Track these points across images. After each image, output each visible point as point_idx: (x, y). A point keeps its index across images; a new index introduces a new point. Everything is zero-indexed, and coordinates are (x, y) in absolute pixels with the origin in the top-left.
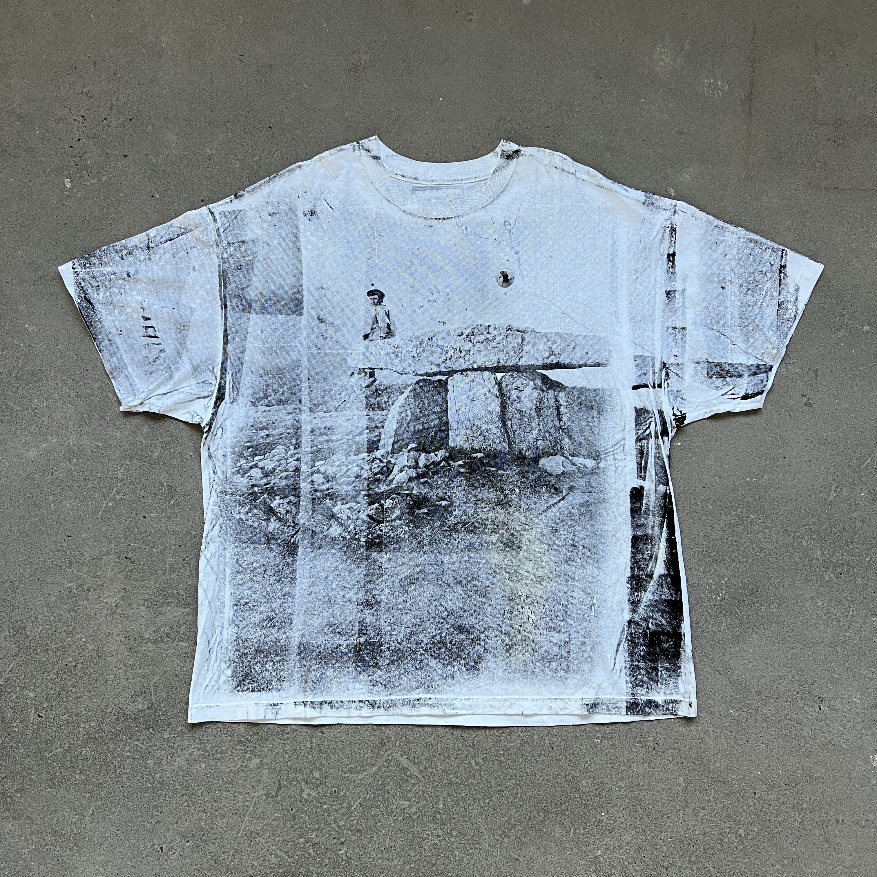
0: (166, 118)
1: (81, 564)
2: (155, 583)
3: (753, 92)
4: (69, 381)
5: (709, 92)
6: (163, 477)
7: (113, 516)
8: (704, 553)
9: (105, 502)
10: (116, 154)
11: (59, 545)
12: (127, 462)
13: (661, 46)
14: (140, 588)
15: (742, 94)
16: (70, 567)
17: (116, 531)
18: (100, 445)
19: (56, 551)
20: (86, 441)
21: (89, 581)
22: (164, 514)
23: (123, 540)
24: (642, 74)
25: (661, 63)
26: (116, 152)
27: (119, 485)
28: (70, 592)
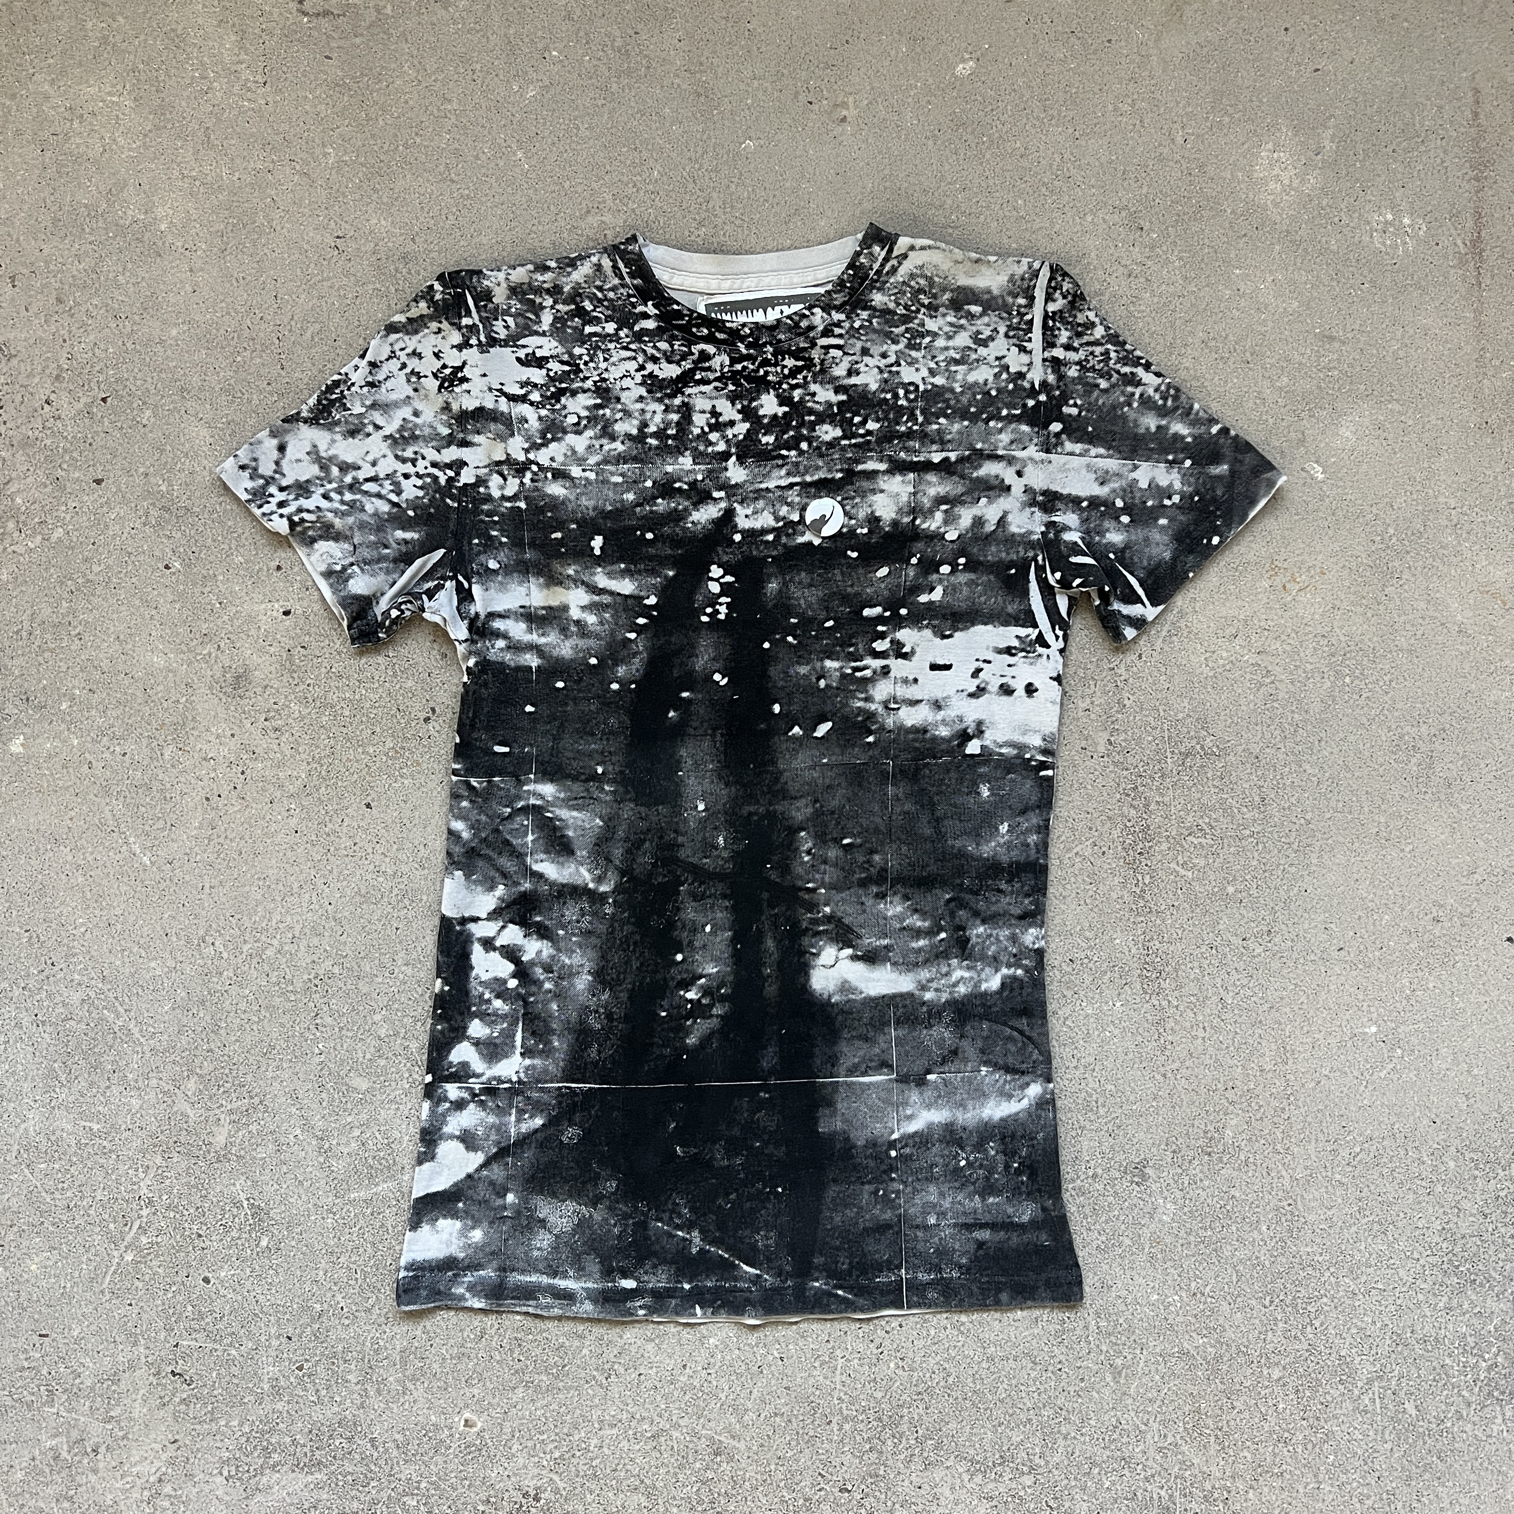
0: (183, 390)
1: (73, 1394)
2: (241, 1424)
3: (1483, 234)
4: (17, 992)
5: (1384, 244)
6: (240, 1189)
7: (137, 1283)
8: (1445, 1266)
9: (115, 1253)
10: (77, 480)
11: (22, 1357)
12: (159, 1160)
13: (1270, 146)
14: (209, 1438)
15: (1459, 242)
16: (51, 1403)
17: (145, 1316)
18: (96, 1127)
19: (17, 1370)
20: (64, 1123)
21: (97, 1431)
22: (248, 1270)
23: (163, 1335)
24: (1233, 212)
25: (1272, 185)
26: (77, 475)
27: (144, 1212)
28: (56, 1458)
